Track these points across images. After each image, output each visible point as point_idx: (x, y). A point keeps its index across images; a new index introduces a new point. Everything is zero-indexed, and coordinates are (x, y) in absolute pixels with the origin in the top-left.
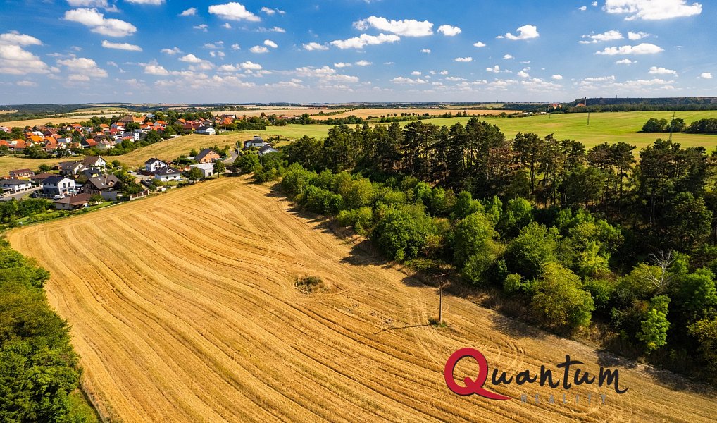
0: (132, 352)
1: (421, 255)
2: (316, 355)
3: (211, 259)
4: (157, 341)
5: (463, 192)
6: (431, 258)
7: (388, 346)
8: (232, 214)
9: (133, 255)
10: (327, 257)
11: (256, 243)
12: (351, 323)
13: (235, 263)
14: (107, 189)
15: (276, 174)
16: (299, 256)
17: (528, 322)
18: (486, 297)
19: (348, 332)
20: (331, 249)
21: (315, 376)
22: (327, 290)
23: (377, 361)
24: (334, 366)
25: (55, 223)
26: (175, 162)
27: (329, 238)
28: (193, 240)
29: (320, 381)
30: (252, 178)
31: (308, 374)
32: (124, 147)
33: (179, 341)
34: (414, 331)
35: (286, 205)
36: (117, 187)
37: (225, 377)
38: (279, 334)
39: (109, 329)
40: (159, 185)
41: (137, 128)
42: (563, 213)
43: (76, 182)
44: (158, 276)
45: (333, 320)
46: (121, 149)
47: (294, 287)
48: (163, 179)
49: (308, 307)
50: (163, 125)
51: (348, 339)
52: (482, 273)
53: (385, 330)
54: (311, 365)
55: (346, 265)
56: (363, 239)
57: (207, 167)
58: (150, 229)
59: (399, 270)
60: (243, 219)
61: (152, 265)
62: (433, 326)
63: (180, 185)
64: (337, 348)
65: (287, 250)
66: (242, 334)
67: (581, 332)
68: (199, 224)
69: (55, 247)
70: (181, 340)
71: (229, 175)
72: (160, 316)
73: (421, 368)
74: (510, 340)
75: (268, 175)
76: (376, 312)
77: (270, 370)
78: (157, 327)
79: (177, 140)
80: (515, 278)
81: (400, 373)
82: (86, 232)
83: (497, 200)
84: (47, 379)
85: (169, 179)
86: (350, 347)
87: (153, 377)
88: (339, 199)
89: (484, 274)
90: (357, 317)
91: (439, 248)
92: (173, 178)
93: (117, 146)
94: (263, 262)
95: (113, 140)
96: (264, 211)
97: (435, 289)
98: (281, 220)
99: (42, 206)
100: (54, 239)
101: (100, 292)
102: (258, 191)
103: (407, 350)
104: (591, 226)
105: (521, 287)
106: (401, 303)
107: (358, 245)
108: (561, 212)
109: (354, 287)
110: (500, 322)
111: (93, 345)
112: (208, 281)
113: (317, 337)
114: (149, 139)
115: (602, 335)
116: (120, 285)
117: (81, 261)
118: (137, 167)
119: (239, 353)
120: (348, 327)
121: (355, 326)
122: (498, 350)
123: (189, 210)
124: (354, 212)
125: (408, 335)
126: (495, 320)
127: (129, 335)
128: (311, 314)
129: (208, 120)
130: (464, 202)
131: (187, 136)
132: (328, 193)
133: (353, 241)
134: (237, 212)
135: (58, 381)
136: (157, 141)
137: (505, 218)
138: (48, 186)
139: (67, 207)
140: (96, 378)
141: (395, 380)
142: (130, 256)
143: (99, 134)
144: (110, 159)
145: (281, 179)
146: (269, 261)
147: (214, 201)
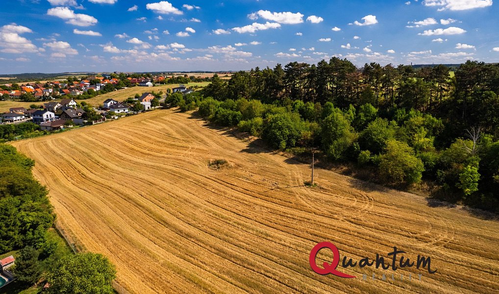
0: (91, 207)
1: (297, 145)
2: (222, 205)
3: (149, 154)
4: (109, 200)
5: (328, 103)
6: (305, 147)
7: (275, 198)
8: (164, 129)
9: (94, 154)
10: (231, 150)
11: (180, 144)
12: (247, 186)
13: (166, 156)
14: (77, 118)
15: (195, 106)
16: (210, 150)
17: (376, 183)
18: (345, 168)
19: (246, 191)
20: (234, 145)
21: (222, 218)
22: (231, 167)
23: (267, 208)
24: (236, 211)
25: (41, 138)
26: (124, 102)
27: (232, 139)
28: (136, 144)
29: (226, 221)
30: (178, 109)
31: (217, 217)
32: (90, 94)
33: (125, 199)
34: (293, 189)
35: (202, 123)
36: (84, 116)
37: (157, 220)
38: (197, 194)
39: (75, 196)
40: (113, 115)
41: (98, 83)
42: (399, 111)
43: (55, 115)
44: (111, 165)
45: (235, 184)
46: (87, 95)
47: (207, 167)
48: (116, 112)
49: (218, 177)
50: (116, 81)
51: (246, 195)
52: (342, 153)
53: (273, 189)
54: (219, 211)
55: (245, 153)
56: (256, 138)
57: (147, 104)
58: (106, 139)
59: (282, 155)
60: (171, 131)
61: (107, 159)
62: (307, 186)
63: (128, 115)
64: (238, 201)
65: (202, 147)
66: (170, 194)
67: (415, 187)
68: (140, 135)
69: (40, 151)
70: (126, 199)
71: (162, 109)
72: (112, 186)
73: (299, 211)
74: (364, 193)
75: (189, 106)
76: (266, 179)
77: (190, 215)
78: (110, 193)
79: (126, 90)
80: (367, 153)
81: (284, 214)
82: (61, 142)
83: (351, 106)
84: (30, 219)
85: (120, 111)
86: (248, 200)
87: (105, 221)
88: (239, 115)
89: (343, 153)
90: (252, 182)
91: (311, 140)
92: (123, 111)
93: (84, 94)
94: (186, 154)
95: (82, 90)
96: (186, 127)
97: (309, 165)
98: (198, 131)
99: (32, 128)
100: (40, 147)
101: (70, 175)
102: (182, 116)
103: (288, 201)
104: (421, 119)
105: (370, 160)
106: (284, 174)
107: (253, 142)
108: (398, 111)
109: (249, 165)
110: (356, 183)
111: (64, 204)
112: (146, 166)
113: (223, 195)
114: (106, 89)
115: (430, 188)
116: (85, 171)
117: (58, 158)
118: (98, 106)
119: (167, 205)
120: (246, 188)
121: (251, 187)
122: (355, 199)
123: (133, 128)
124: (250, 122)
125: (289, 192)
126: (352, 182)
127: (89, 197)
128: (219, 181)
129: (148, 78)
130: (328, 110)
131: (133, 87)
132: (231, 112)
133: (249, 140)
134: (167, 128)
135: (38, 220)
136: (112, 91)
137: (357, 118)
138: (36, 117)
139: (49, 128)
140: (66, 222)
141: (280, 218)
142: (92, 154)
143: (72, 87)
144: (79, 102)
145: (198, 108)
146: (190, 153)
147: (151, 122)
